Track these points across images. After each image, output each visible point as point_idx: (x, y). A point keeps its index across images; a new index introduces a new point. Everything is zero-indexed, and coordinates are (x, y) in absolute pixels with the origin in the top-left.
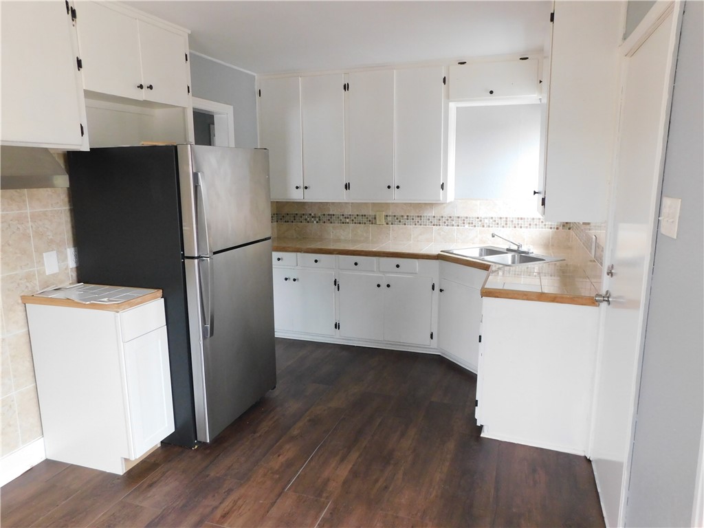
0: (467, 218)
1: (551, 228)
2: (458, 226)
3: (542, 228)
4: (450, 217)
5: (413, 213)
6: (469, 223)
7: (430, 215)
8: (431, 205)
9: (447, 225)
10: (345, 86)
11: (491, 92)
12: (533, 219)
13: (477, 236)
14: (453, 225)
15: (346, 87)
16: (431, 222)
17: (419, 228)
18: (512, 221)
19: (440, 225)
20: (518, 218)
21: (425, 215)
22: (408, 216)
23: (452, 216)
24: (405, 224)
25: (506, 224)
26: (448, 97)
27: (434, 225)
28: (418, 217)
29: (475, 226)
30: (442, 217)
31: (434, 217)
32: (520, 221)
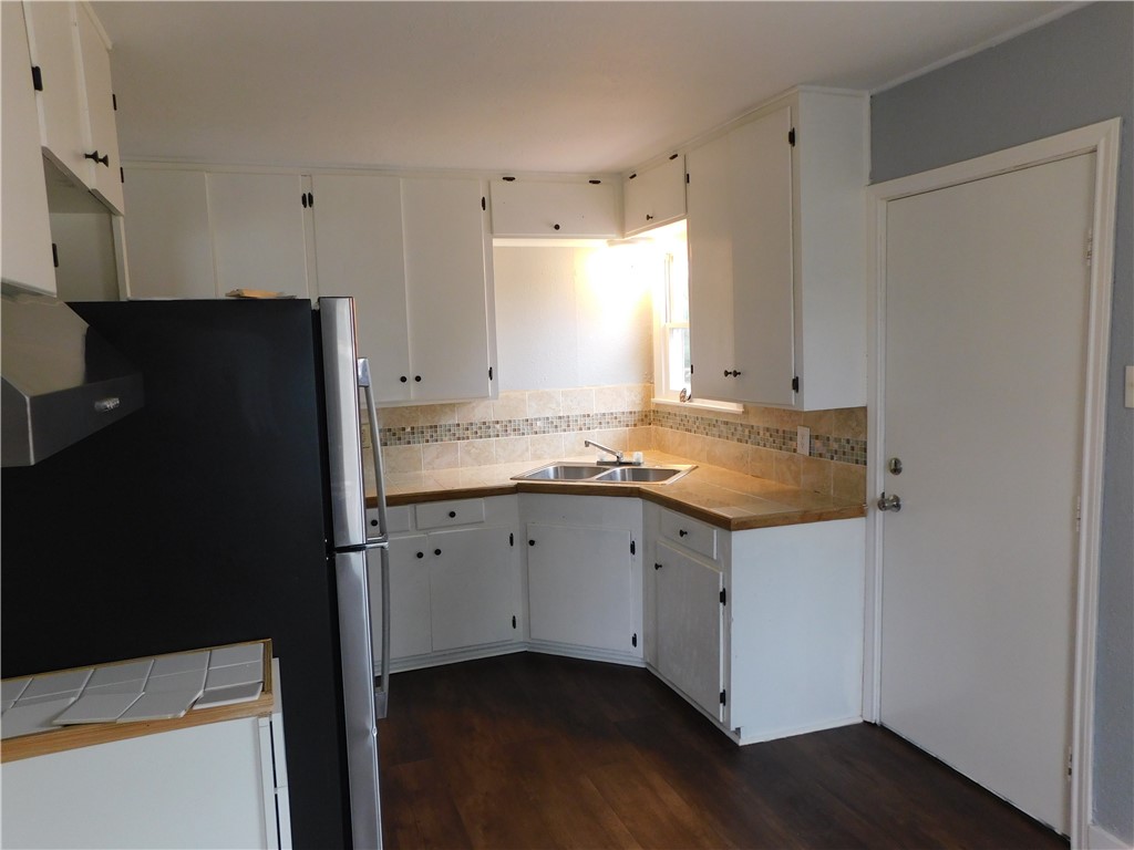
0: (510, 421)
1: (627, 426)
2: (498, 436)
3: (616, 426)
4: (484, 423)
5: (422, 422)
6: (515, 430)
7: (451, 422)
8: (452, 407)
9: (481, 437)
10: (304, 197)
11: (557, 227)
12: (604, 414)
13: (527, 449)
14: (490, 436)
15: (308, 200)
16: (454, 435)
17: (434, 447)
18: (576, 421)
19: (468, 438)
20: (584, 416)
21: (443, 423)
22: (413, 428)
23: (486, 420)
24: (409, 443)
25: (569, 426)
26: (491, 231)
27: (459, 439)
28: (431, 427)
29: (523, 434)
30: (472, 424)
31: (458, 425)
32: (587, 420)
